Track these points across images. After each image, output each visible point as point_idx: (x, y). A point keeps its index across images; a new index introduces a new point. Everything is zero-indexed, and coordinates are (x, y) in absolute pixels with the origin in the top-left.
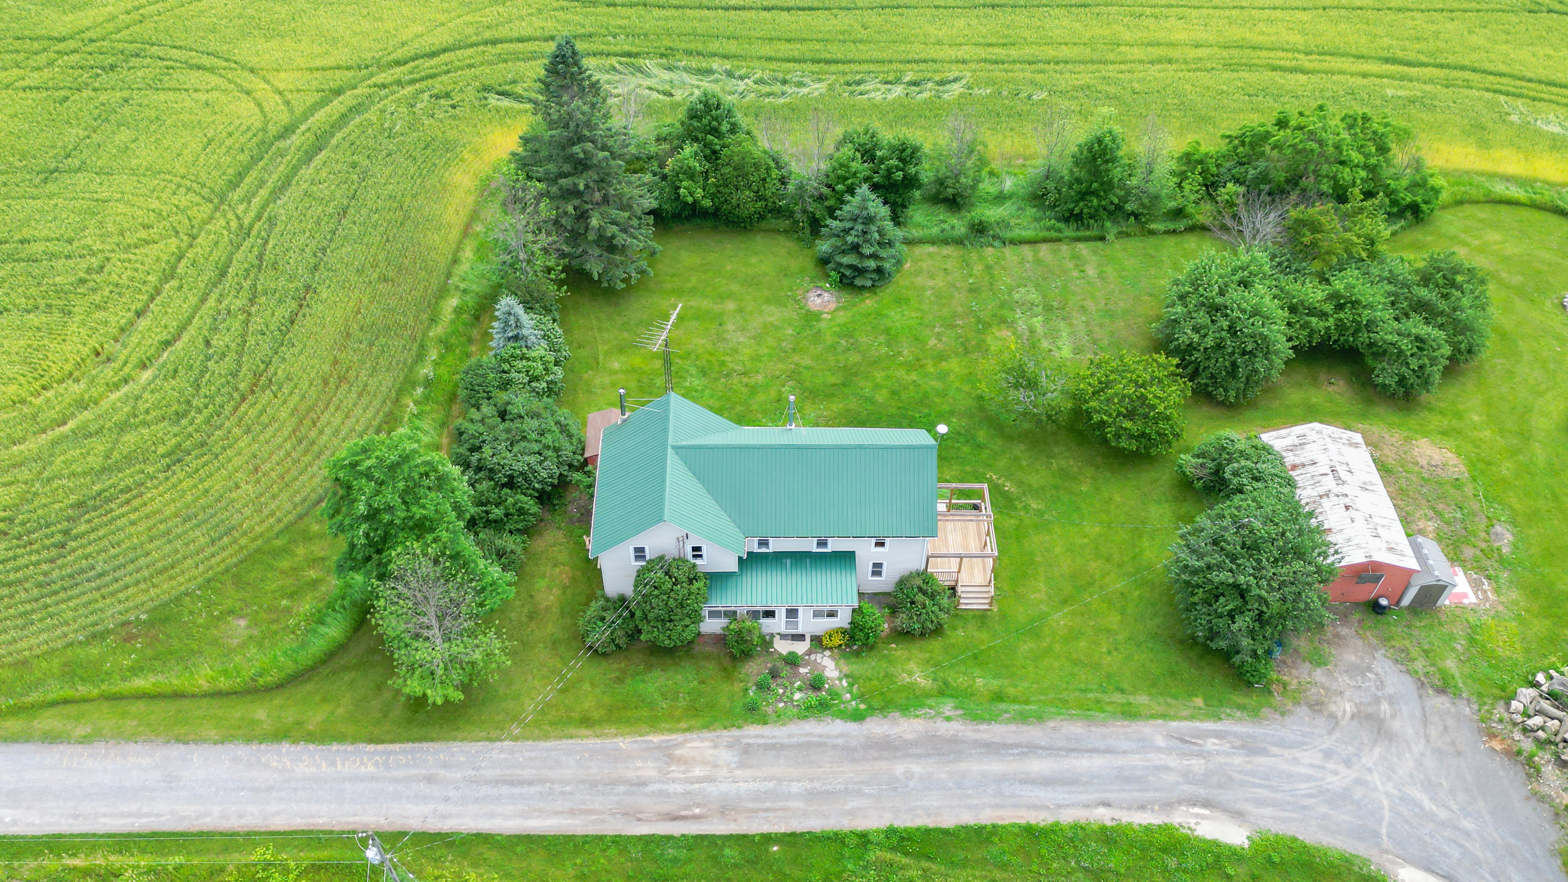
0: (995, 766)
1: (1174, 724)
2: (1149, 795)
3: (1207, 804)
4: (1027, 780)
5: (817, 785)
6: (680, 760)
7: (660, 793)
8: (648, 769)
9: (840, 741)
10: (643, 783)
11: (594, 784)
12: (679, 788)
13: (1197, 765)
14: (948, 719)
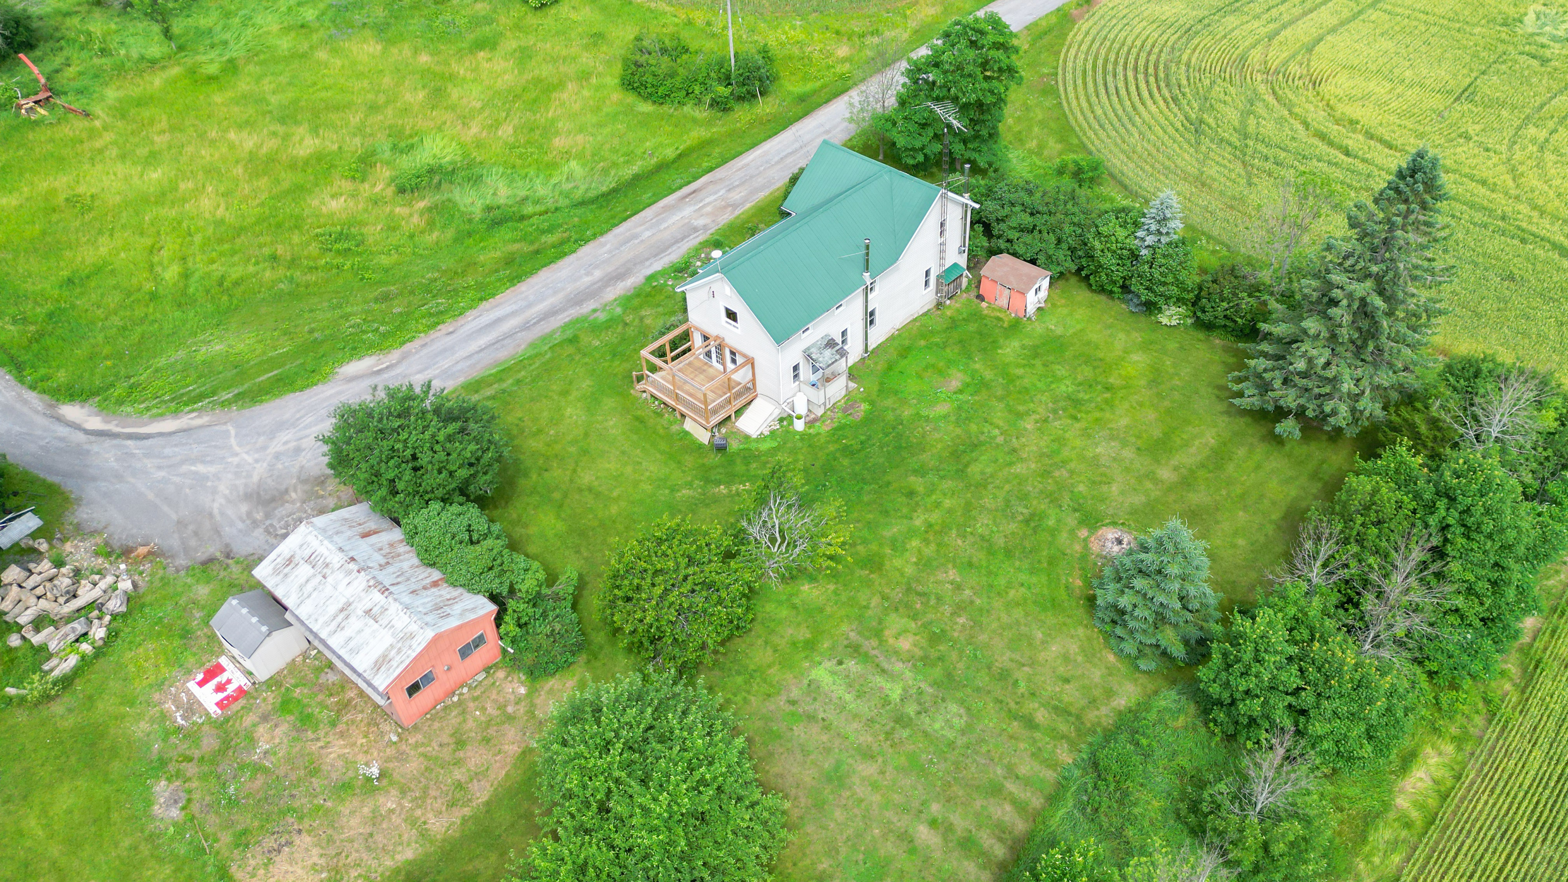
0: (540, 308)
2: (426, 350)
3: (379, 372)
5: (636, 241)
6: (724, 207)
7: (715, 193)
8: (735, 196)
9: (648, 263)
10: (729, 191)
14: (595, 311)
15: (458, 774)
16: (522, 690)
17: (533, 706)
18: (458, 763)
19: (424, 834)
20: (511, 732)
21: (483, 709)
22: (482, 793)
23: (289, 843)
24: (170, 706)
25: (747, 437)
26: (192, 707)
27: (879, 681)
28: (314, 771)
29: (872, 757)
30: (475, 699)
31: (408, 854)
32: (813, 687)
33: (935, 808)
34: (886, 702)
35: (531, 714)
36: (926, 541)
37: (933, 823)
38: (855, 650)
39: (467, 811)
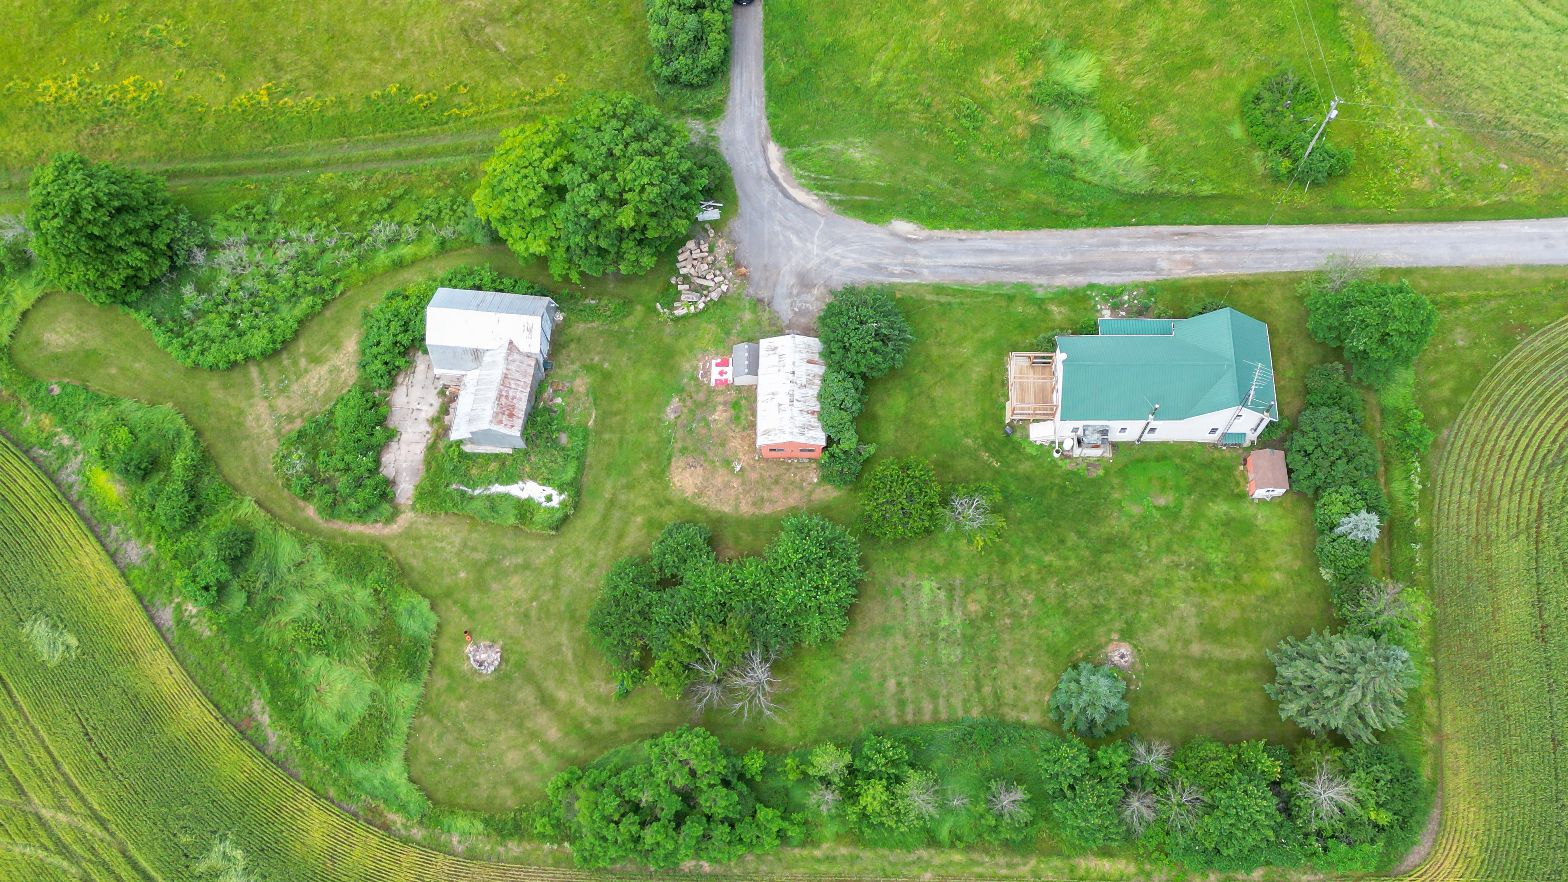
0: (1017, 259)
1: (916, 281)
2: (938, 244)
3: (909, 240)
4: (1000, 252)
6: (1189, 263)
7: (1197, 246)
8: (1205, 259)
10: (1207, 251)
11: (1233, 250)
12: (1187, 249)
13: (909, 259)
14: (1040, 286)
15: (765, 494)
16: (815, 480)
17: (814, 490)
18: (769, 489)
19: (737, 506)
20: (797, 494)
21: (795, 475)
22: (767, 509)
23: (695, 467)
24: (701, 364)
25: (1028, 436)
26: (707, 373)
27: (944, 612)
28: (723, 444)
29: (906, 638)
30: (797, 468)
31: (726, 509)
32: (918, 588)
33: (906, 680)
34: (937, 622)
35: (811, 493)
36: (1039, 572)
37: (899, 684)
38: (951, 589)
39: (757, 512)
